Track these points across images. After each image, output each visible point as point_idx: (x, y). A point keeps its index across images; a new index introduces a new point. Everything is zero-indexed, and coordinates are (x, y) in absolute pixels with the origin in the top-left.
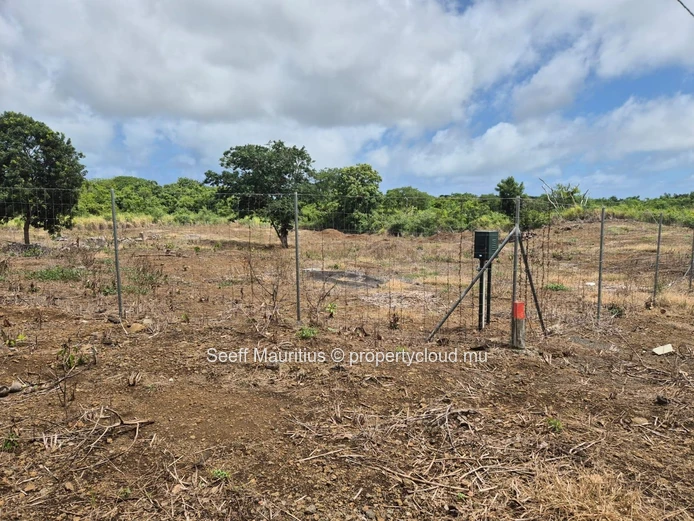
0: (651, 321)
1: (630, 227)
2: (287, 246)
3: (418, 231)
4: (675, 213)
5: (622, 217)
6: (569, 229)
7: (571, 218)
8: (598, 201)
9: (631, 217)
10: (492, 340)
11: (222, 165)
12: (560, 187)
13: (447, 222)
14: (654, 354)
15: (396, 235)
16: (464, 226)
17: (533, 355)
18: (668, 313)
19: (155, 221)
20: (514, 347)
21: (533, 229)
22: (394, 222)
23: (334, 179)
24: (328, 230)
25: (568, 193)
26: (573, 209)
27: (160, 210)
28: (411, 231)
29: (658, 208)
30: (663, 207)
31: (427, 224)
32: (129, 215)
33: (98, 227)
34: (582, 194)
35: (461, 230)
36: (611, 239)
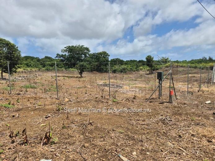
0: (201, 95)
1: (184, 69)
2: (82, 77)
3: (122, 72)
4: (197, 65)
5: (182, 66)
6: (167, 70)
7: (167, 67)
8: (174, 62)
9: (184, 66)
10: (164, 101)
11: (62, 52)
12: (163, 58)
13: (130, 69)
14: (206, 103)
15: (115, 73)
16: (135, 70)
17: (176, 104)
18: (204, 93)
19: (39, 70)
20: (170, 103)
21: (156, 70)
22: (114, 69)
23: (95, 56)
24: (94, 72)
25: (166, 60)
26: (167, 64)
27: (40, 66)
28: (119, 71)
29: (192, 63)
30: (193, 63)
31: (124, 69)
32: (31, 68)
33: (21, 72)
34: (170, 60)
35: (135, 71)
36: (179, 73)
